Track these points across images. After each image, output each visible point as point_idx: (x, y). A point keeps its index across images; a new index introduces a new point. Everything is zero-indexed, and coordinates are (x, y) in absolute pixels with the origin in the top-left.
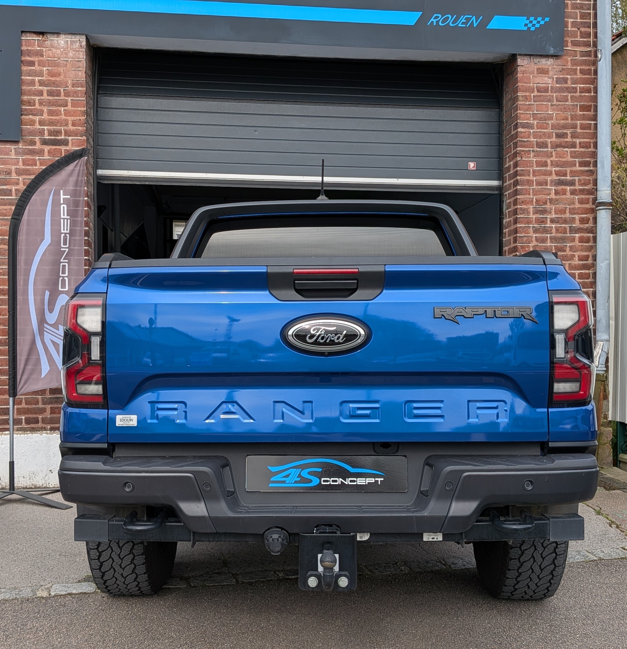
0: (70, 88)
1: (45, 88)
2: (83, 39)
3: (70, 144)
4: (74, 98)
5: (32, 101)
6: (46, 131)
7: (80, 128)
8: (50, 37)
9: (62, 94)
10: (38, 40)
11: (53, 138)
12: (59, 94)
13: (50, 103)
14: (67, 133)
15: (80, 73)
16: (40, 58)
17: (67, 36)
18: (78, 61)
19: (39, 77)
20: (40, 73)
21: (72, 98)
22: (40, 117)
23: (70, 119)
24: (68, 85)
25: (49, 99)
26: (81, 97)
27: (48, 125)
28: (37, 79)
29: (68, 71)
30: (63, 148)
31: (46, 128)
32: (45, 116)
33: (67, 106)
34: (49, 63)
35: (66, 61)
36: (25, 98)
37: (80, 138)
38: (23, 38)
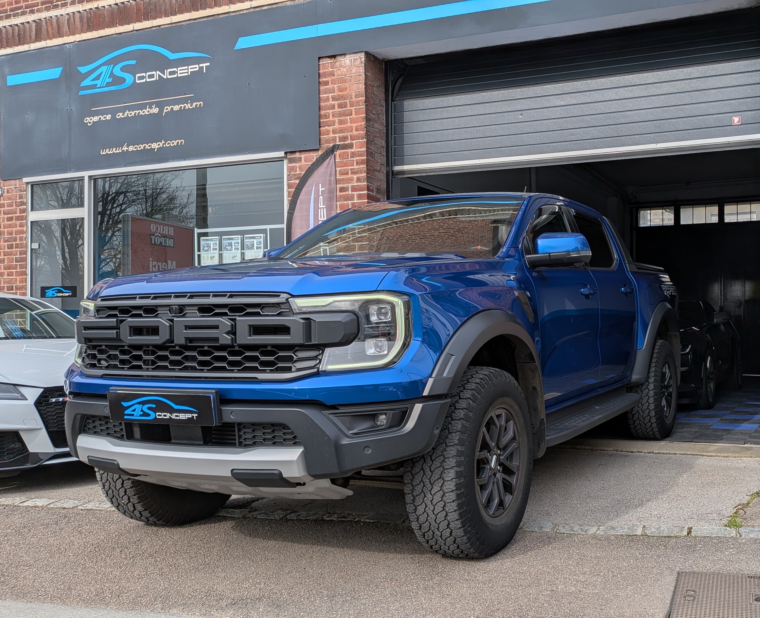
0: (354, 99)
1: (336, 102)
2: (363, 55)
3: (354, 146)
4: (357, 107)
5: (327, 115)
6: (337, 139)
7: (361, 132)
8: (339, 58)
9: (348, 105)
10: (331, 62)
11: (342, 143)
12: (346, 106)
13: (340, 114)
14: (352, 138)
15: (361, 85)
16: (333, 78)
17: (351, 55)
18: (359, 75)
19: (332, 93)
20: (332, 90)
21: (355, 108)
22: (333, 127)
23: (354, 125)
24: (352, 97)
25: (339, 111)
26: (362, 106)
27: (339, 133)
28: (330, 95)
29: (352, 85)
30: (349, 151)
31: (337, 135)
32: (337, 126)
33: (351, 115)
34: (338, 80)
35: (351, 77)
36: (323, 112)
37: (361, 141)
38: (320, 63)
